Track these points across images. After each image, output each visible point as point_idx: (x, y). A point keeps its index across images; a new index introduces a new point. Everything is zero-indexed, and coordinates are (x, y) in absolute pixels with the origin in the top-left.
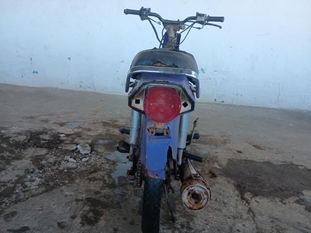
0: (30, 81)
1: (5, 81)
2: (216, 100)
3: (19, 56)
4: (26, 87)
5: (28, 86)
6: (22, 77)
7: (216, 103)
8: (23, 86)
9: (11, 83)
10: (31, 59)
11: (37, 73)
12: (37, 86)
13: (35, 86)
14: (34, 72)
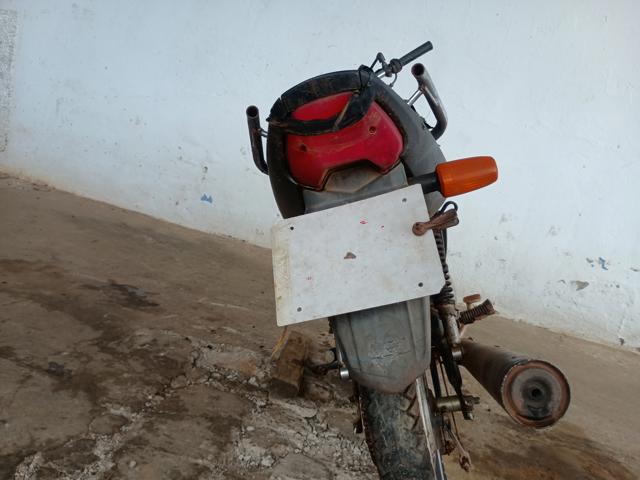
0: (192, 217)
1: (137, 206)
2: (622, 341)
3: (181, 158)
4: (180, 226)
5: (183, 225)
6: (177, 204)
7: (622, 348)
8: (172, 224)
9: (150, 214)
10: (206, 168)
11: (210, 200)
12: (203, 230)
13: (199, 229)
14: (204, 198)
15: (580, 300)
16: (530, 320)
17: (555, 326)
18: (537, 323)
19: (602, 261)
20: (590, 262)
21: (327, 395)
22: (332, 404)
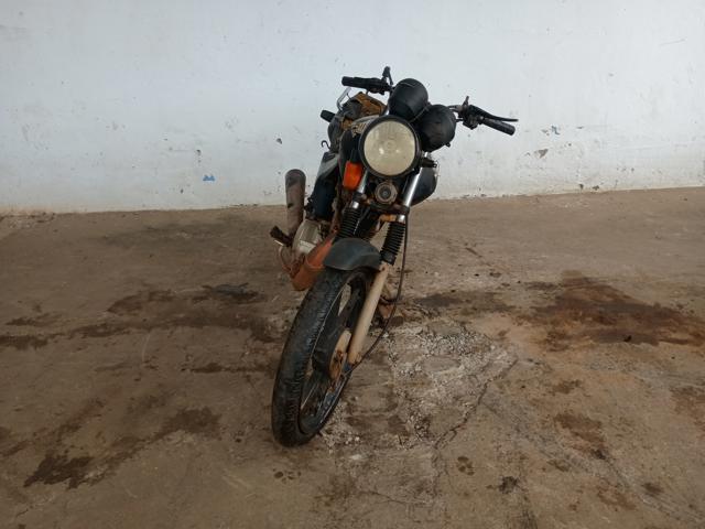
0: (200, 198)
2: (582, 186)
3: (171, 149)
5: (194, 209)
6: (182, 191)
7: (582, 191)
9: (158, 208)
10: (199, 151)
11: (212, 179)
13: (211, 207)
14: (206, 178)
15: (544, 165)
16: (510, 193)
17: (530, 191)
18: (516, 194)
19: (554, 128)
20: (545, 132)
21: (419, 314)
22: (427, 318)
